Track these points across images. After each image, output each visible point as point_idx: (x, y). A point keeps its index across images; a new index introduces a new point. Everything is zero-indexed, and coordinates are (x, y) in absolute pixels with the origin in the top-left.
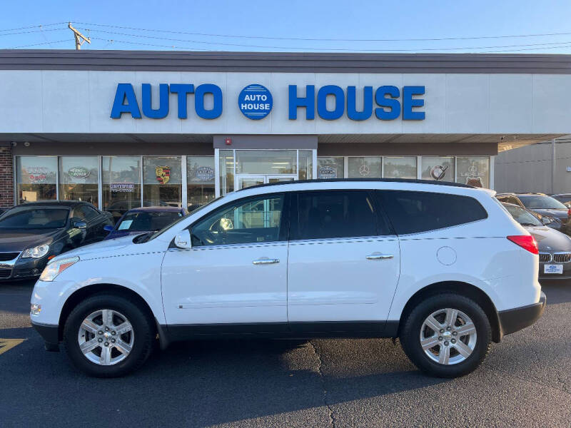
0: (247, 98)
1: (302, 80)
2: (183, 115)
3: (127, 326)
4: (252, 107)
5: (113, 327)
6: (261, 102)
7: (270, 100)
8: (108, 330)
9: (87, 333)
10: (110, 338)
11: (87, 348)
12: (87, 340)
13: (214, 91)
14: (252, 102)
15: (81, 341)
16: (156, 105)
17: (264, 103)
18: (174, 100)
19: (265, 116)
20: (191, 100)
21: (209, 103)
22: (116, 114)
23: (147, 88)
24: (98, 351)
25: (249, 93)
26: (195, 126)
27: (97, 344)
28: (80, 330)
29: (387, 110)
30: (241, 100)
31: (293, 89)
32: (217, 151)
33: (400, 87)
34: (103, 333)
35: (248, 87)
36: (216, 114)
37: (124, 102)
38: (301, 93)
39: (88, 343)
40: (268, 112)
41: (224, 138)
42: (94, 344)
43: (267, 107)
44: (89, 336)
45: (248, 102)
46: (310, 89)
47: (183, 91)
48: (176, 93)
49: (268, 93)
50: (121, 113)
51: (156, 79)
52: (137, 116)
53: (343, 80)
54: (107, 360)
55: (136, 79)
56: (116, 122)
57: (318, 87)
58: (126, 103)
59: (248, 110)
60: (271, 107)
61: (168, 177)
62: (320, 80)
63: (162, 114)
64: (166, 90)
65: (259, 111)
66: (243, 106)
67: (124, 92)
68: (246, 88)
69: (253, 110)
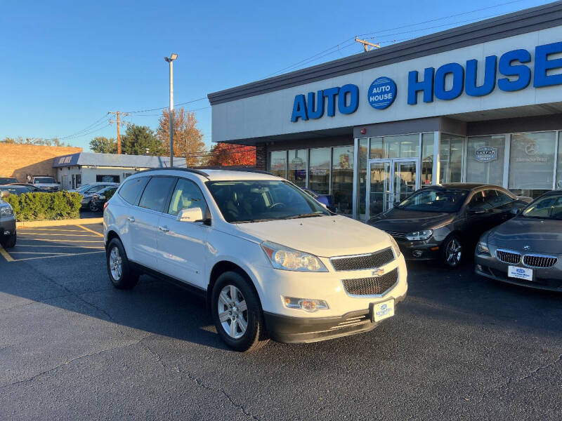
0: (375, 91)
1: (420, 65)
6: (386, 92)
14: (379, 94)
17: (388, 93)
19: (390, 104)
25: (376, 87)
26: (340, 121)
29: (514, 79)
30: (370, 94)
32: (356, 140)
33: (531, 49)
35: (376, 81)
38: (422, 78)
40: (391, 101)
41: (361, 128)
45: (375, 94)
46: (429, 71)
48: (327, 96)
49: (391, 84)
52: (305, 119)
53: (460, 56)
55: (307, 90)
56: (295, 124)
59: (375, 102)
60: (393, 96)
61: (347, 163)
63: (319, 115)
65: (384, 101)
66: (371, 99)
67: (298, 101)
68: (373, 83)
69: (379, 101)
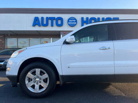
0: (70, 21)
1: (85, 16)
2: (52, 26)
3: (46, 76)
4: (71, 23)
5: (40, 76)
6: (74, 22)
7: (76, 21)
8: (38, 77)
9: (29, 78)
10: (39, 81)
11: (29, 85)
12: (29, 82)
13: (61, 19)
14: (72, 22)
15: (27, 82)
16: (45, 23)
17: (75, 22)
18: (50, 22)
19: (75, 25)
20: (54, 22)
21: (59, 22)
22: (34, 25)
23: (42, 18)
24: (33, 87)
26: (55, 29)
27: (33, 84)
28: (26, 77)
30: (68, 21)
31: (82, 18)
32: (61, 36)
33: (112, 18)
34: (36, 79)
36: (61, 25)
37: (36, 22)
38: (85, 20)
39: (30, 83)
40: (76, 24)
41: (63, 32)
42: (32, 83)
43: (75, 23)
44: (30, 80)
45: (70, 22)
46: (87, 18)
47: (52, 19)
48: (51, 19)
49: (76, 19)
50: (36, 25)
51: (45, 16)
52: (40, 26)
53: (96, 16)
54: (37, 90)
55: (40, 16)
56: (34, 27)
57: (89, 18)
58: (37, 22)
59: (70, 24)
60: (76, 23)
62: (90, 16)
63: (46, 25)
64: (48, 19)
65: (73, 24)
67: (36, 19)
68: (69, 18)
69: (72, 24)
